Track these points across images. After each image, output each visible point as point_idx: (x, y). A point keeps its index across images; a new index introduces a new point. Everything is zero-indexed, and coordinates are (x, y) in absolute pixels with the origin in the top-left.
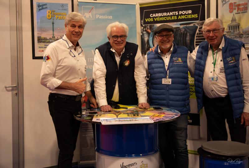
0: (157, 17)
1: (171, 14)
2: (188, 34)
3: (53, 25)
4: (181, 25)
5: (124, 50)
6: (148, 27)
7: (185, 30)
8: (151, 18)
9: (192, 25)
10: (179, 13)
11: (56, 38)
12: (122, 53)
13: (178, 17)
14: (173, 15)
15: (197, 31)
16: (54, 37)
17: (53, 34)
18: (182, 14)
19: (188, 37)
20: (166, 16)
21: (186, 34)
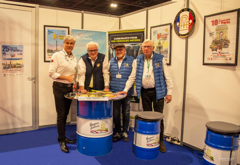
0: (118, 40)
1: (126, 38)
2: (135, 51)
3: (57, 43)
4: (131, 45)
5: (97, 58)
6: (113, 45)
7: (133, 48)
8: (114, 40)
9: (137, 45)
10: (130, 38)
11: (58, 50)
12: (95, 60)
13: (129, 40)
14: (127, 39)
15: (140, 49)
16: (57, 50)
17: (57, 48)
18: (132, 39)
19: (135, 52)
20: (123, 40)
21: (134, 50)
